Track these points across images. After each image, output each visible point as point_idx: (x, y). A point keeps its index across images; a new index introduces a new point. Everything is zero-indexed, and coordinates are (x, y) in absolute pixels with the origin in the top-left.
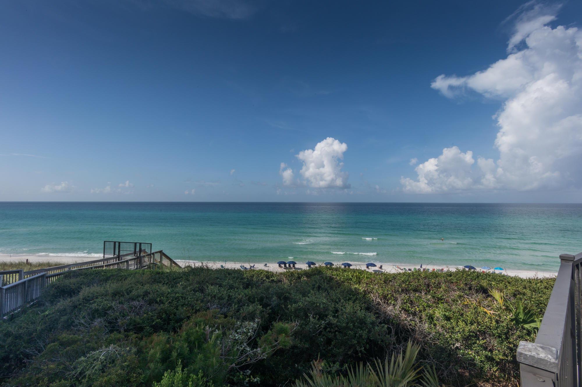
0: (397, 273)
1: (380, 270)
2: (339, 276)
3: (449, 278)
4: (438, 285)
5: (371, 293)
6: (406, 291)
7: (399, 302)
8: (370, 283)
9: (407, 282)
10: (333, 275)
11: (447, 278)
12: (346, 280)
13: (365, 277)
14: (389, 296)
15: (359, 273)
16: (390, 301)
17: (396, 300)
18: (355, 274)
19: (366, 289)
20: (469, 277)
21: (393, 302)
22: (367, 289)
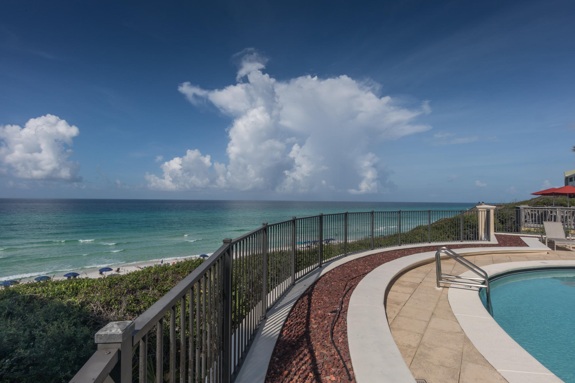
0: (127, 274)
1: (117, 273)
2: (46, 292)
3: (176, 269)
4: (166, 278)
5: (91, 302)
6: (133, 291)
7: (124, 304)
8: (91, 292)
9: (134, 281)
10: (36, 293)
11: (175, 270)
12: (57, 296)
13: (85, 286)
14: (113, 301)
15: (77, 283)
16: (113, 306)
17: (120, 303)
18: (71, 285)
19: (84, 300)
20: (193, 265)
21: (116, 307)
22: (86, 300)
